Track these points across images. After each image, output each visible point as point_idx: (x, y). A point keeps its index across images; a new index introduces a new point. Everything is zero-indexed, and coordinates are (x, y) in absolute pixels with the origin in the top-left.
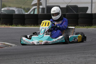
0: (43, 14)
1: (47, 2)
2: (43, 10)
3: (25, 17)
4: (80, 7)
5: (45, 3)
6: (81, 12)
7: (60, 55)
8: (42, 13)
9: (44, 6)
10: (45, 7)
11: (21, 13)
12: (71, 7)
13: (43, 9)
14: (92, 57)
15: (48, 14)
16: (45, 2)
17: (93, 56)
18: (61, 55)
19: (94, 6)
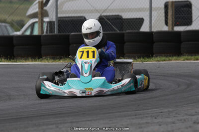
0: (51, 34)
1: (58, 10)
2: (50, 27)
3: (15, 42)
4: (127, 19)
5: (54, 13)
6: (129, 29)
7: (88, 120)
8: (48, 34)
9: (52, 19)
10: (54, 19)
11: (6, 34)
12: (108, 19)
13: (51, 23)
14: (154, 123)
15: (62, 34)
16: (55, 9)
17: (156, 121)
18: (91, 120)
19: (156, 17)
